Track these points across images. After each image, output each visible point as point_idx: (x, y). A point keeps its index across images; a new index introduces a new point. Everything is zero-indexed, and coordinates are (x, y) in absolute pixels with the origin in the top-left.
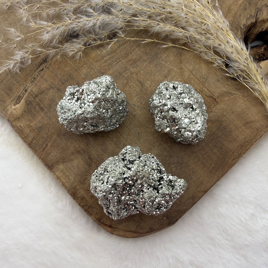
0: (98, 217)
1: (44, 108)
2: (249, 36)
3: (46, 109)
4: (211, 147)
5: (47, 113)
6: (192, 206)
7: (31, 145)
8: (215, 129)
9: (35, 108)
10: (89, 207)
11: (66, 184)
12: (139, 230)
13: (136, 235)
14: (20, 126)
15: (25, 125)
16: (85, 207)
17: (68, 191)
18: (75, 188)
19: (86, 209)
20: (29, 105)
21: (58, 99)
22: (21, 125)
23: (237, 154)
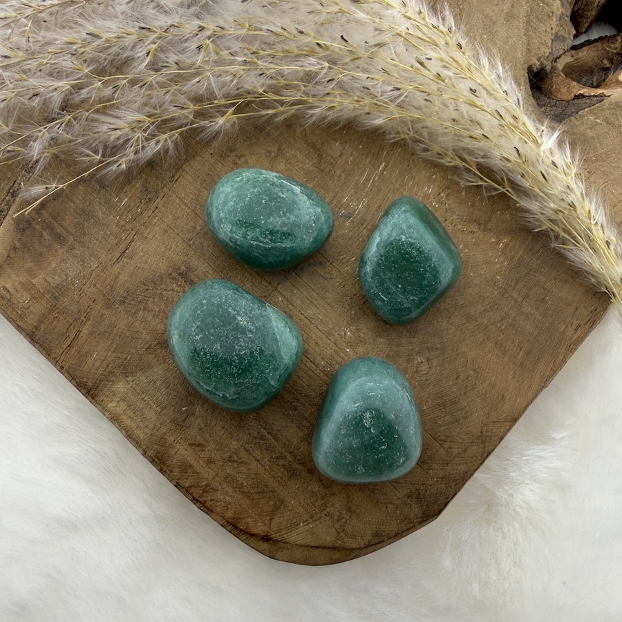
0: (229, 514)
1: (65, 234)
2: (580, 12)
3: (71, 239)
4: (517, 301)
5: (74, 248)
6: (482, 463)
7: (36, 336)
8: (521, 252)
9: (41, 236)
10: (204, 491)
11: (138, 432)
12: (346, 539)
13: (337, 555)
14: (5, 288)
15: (16, 284)
16: (192, 490)
17: (144, 450)
18: (162, 442)
19: (196, 496)
20: (24, 230)
21: (100, 208)
22: (7, 286)
23: (586, 313)
